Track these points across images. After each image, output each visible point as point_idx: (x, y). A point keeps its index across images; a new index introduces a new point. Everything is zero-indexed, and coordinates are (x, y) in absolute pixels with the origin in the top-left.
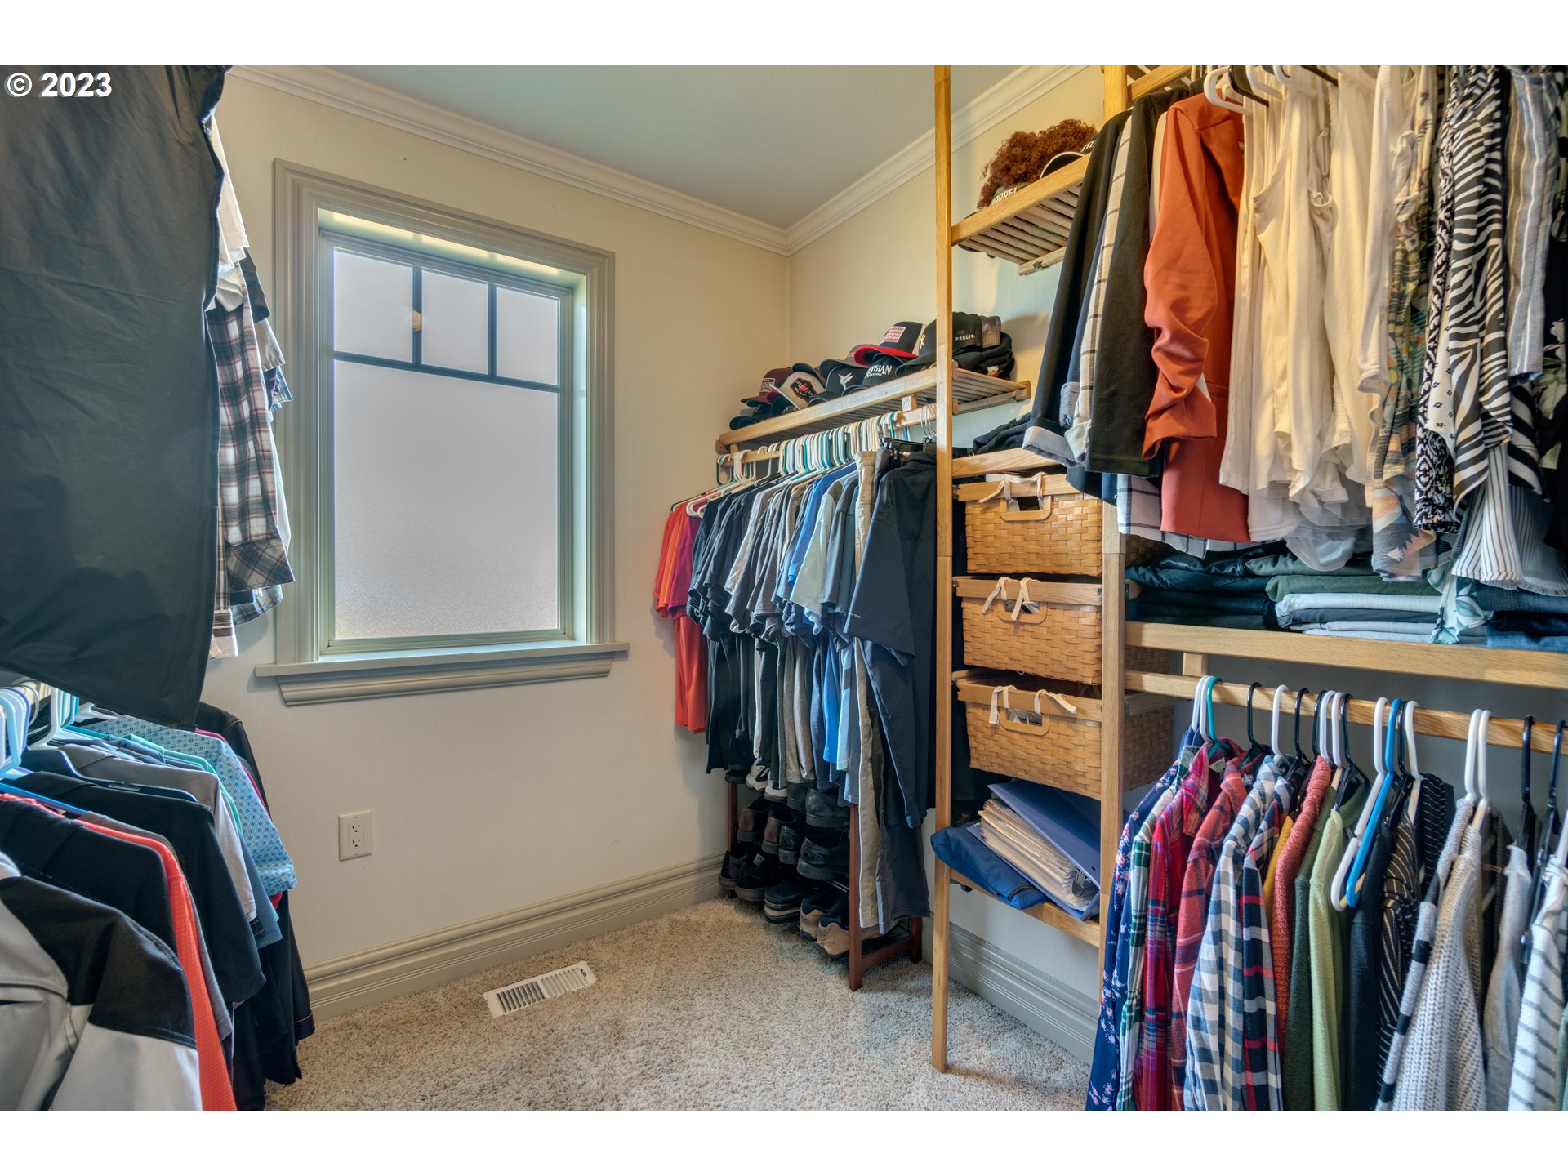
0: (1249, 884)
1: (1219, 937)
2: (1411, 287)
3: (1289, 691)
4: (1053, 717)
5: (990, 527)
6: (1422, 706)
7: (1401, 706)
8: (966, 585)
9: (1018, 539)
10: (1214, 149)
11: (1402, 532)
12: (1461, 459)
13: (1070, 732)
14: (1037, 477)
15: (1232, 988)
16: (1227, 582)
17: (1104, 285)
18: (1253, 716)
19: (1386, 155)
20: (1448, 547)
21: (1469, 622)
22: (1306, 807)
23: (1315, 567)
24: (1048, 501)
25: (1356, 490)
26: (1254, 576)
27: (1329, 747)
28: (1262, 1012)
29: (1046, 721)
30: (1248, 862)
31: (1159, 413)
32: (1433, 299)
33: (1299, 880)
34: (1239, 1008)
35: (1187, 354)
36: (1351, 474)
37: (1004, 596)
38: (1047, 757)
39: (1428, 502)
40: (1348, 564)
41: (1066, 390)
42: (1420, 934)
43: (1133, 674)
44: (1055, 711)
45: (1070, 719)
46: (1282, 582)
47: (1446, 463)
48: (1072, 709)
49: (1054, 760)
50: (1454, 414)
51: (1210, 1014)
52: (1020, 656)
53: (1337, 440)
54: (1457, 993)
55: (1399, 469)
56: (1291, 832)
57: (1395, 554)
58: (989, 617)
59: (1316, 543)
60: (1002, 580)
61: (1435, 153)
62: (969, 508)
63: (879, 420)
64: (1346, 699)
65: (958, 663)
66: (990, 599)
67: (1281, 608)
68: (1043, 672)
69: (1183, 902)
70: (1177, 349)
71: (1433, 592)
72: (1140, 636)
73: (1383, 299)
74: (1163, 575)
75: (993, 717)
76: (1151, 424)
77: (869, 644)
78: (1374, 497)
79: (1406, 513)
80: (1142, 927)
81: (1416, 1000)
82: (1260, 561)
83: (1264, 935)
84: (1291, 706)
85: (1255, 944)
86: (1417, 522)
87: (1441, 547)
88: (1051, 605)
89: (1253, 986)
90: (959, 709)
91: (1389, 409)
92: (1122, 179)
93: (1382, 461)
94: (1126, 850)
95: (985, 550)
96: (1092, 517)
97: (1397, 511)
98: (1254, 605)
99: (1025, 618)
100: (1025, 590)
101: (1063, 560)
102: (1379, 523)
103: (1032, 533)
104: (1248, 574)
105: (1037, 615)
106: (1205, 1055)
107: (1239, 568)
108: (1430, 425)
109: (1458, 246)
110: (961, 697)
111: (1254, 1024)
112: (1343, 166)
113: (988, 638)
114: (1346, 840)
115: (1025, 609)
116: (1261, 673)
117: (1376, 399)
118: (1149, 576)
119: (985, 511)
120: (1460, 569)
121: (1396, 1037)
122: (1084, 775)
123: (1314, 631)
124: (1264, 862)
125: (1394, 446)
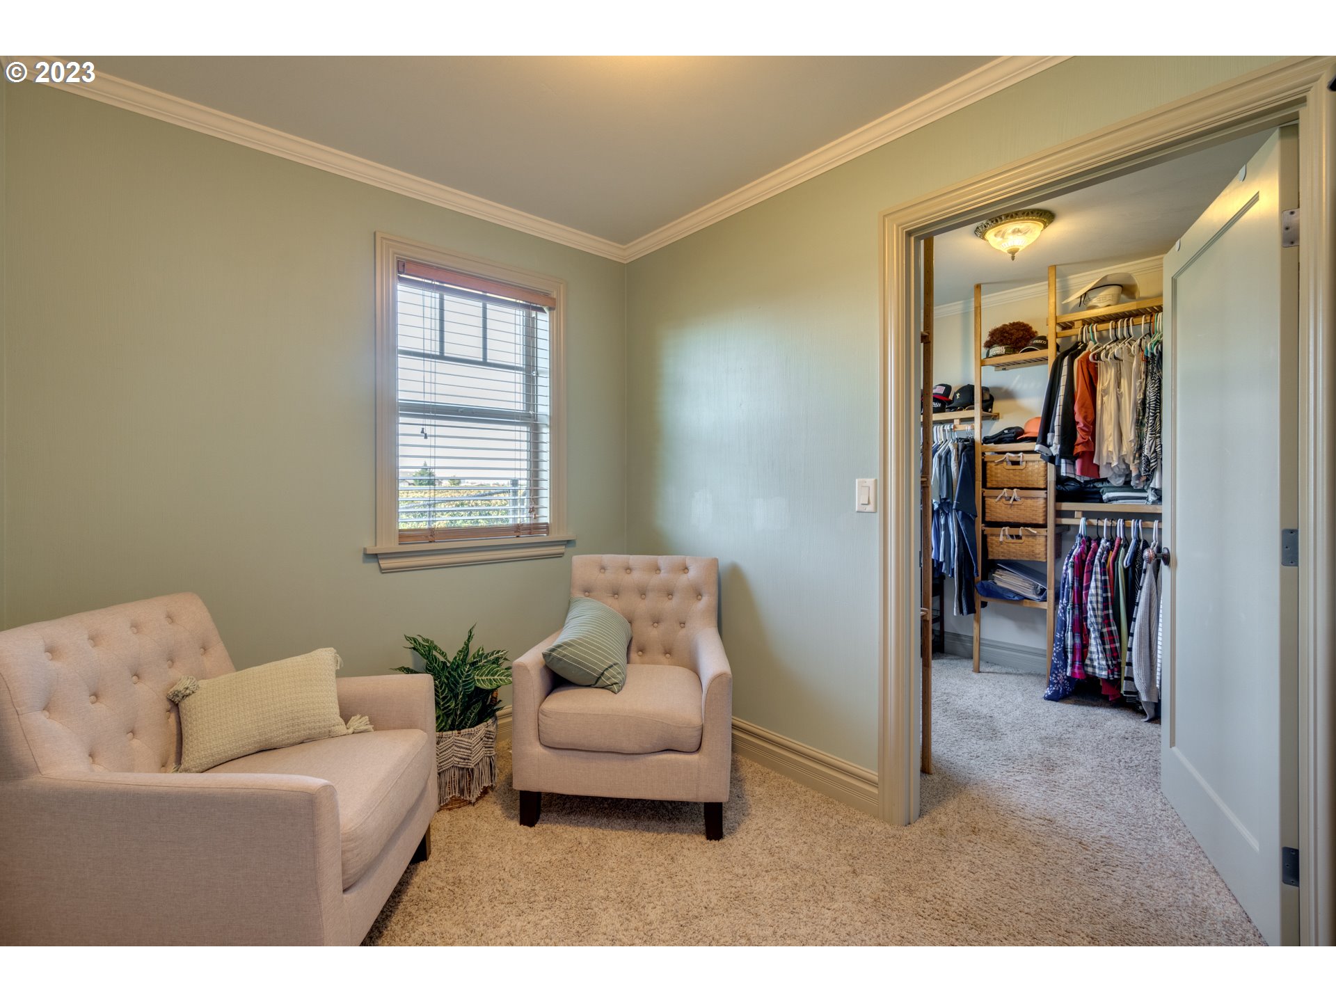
0: (1103, 566)
1: (1096, 580)
2: (1141, 418)
3: (1108, 520)
4: (1027, 536)
5: (999, 471)
6: (1143, 521)
7: (1138, 522)
8: (987, 492)
9: (1012, 475)
10: (1090, 370)
11: (1139, 476)
12: (1152, 461)
13: (1034, 540)
14: (1021, 454)
15: (1100, 592)
16: (1088, 489)
17: (1061, 407)
18: (1099, 528)
19: (1135, 386)
20: (1149, 480)
21: (1154, 499)
22: (1115, 548)
23: (1115, 485)
24: (1024, 463)
25: (1128, 466)
26: (1096, 488)
27: (1120, 533)
28: (1107, 597)
29: (1024, 538)
30: (1103, 561)
31: (1078, 445)
32: (1146, 420)
33: (1116, 563)
34: (1102, 596)
35: (1087, 430)
36: (1127, 461)
37: (1006, 495)
38: (1024, 549)
39: (1145, 470)
40: (1124, 484)
41: (1049, 435)
42: (1144, 567)
43: (1058, 519)
44: (1027, 533)
45: (1034, 536)
46: (1105, 490)
47: (1148, 462)
48: (1035, 532)
49: (1027, 551)
50: (1150, 451)
51: (1094, 599)
52: (1012, 516)
53: (1123, 453)
54: (1151, 580)
55: (1138, 461)
56: (1112, 554)
57: (1137, 482)
58: (998, 503)
59: (1116, 478)
60: (1005, 490)
61: (1146, 387)
62: (988, 464)
63: (944, 427)
64: (1124, 521)
65: (984, 521)
66: (1000, 497)
67: (1105, 497)
68: (1022, 521)
69: (1085, 575)
70: (1084, 428)
71: (1145, 491)
72: (1061, 507)
73: (1134, 421)
74: (1067, 487)
75: (1001, 539)
76: (1076, 447)
77: (960, 512)
78: (1132, 468)
79: (1140, 472)
80: (1073, 584)
81: (1143, 583)
82: (1098, 483)
83: (1107, 578)
84: (1109, 524)
85: (1105, 580)
86: (1143, 474)
87: (1147, 480)
88: (1027, 498)
89: (1105, 591)
90: (984, 537)
91: (1136, 447)
92: (1066, 377)
93: (1134, 459)
94: (1067, 564)
95: (997, 479)
96: (1042, 469)
97: (1138, 471)
98: (1096, 496)
99: (1015, 503)
100: (1015, 493)
101: (1030, 482)
102: (1134, 474)
103: (1017, 473)
104: (1094, 487)
105: (1019, 502)
106: (1094, 609)
107: (1092, 485)
108: (1145, 453)
109: (1151, 414)
110: (985, 533)
111: (1105, 600)
112: (1124, 383)
113: (998, 511)
114: (1125, 555)
115: (1015, 500)
116: (1100, 515)
117: (1133, 444)
118: (1062, 488)
119: (997, 465)
120: (1152, 485)
121: (1139, 591)
122: (1039, 554)
123: (1115, 503)
124: (1106, 560)
125: (1137, 455)
